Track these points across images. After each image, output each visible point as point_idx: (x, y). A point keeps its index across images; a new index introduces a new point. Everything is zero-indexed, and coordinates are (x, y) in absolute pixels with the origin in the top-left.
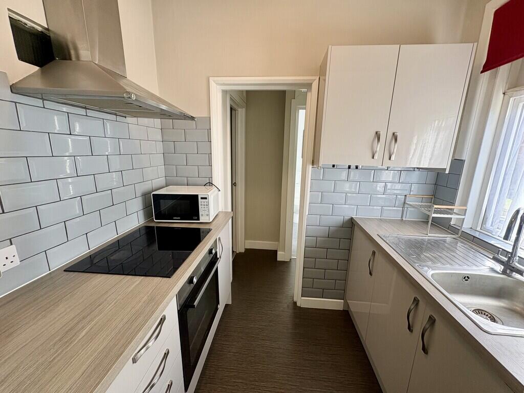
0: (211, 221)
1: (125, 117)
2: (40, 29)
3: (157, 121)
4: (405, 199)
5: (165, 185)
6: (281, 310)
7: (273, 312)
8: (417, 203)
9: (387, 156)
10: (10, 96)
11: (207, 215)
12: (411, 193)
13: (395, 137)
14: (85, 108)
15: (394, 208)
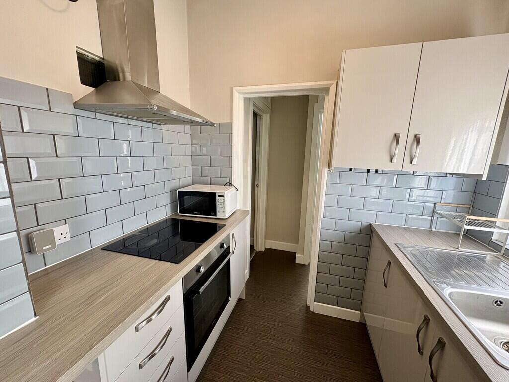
0: (226, 217)
1: (160, 125)
2: (98, 59)
3: (188, 128)
4: (435, 207)
5: (192, 183)
6: (292, 312)
7: (284, 313)
8: (450, 213)
9: (407, 159)
10: (72, 110)
11: (223, 212)
12: (443, 201)
13: (417, 140)
14: (128, 118)
15: (420, 217)
